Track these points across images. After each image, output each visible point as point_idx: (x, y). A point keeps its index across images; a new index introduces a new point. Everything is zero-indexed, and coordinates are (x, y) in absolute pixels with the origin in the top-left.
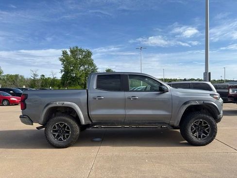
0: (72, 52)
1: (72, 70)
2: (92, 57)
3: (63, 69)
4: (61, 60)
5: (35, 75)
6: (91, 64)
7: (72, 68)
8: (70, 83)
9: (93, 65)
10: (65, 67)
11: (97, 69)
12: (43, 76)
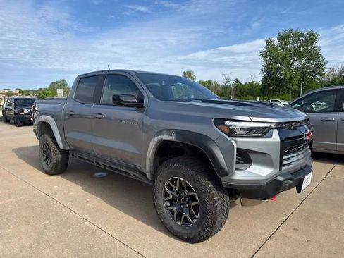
0: (281, 39)
1: (278, 69)
2: (318, 43)
3: (264, 68)
4: (262, 55)
5: (227, 80)
6: (315, 55)
7: (278, 65)
8: (274, 90)
9: (318, 58)
10: (268, 65)
11: (325, 64)
12: (238, 80)
